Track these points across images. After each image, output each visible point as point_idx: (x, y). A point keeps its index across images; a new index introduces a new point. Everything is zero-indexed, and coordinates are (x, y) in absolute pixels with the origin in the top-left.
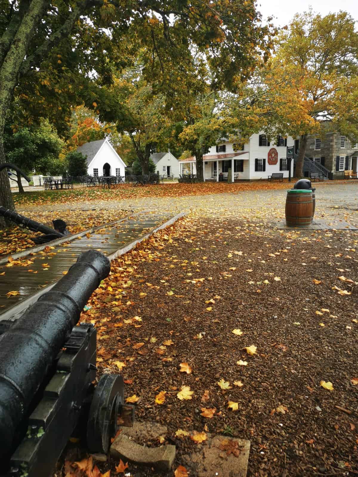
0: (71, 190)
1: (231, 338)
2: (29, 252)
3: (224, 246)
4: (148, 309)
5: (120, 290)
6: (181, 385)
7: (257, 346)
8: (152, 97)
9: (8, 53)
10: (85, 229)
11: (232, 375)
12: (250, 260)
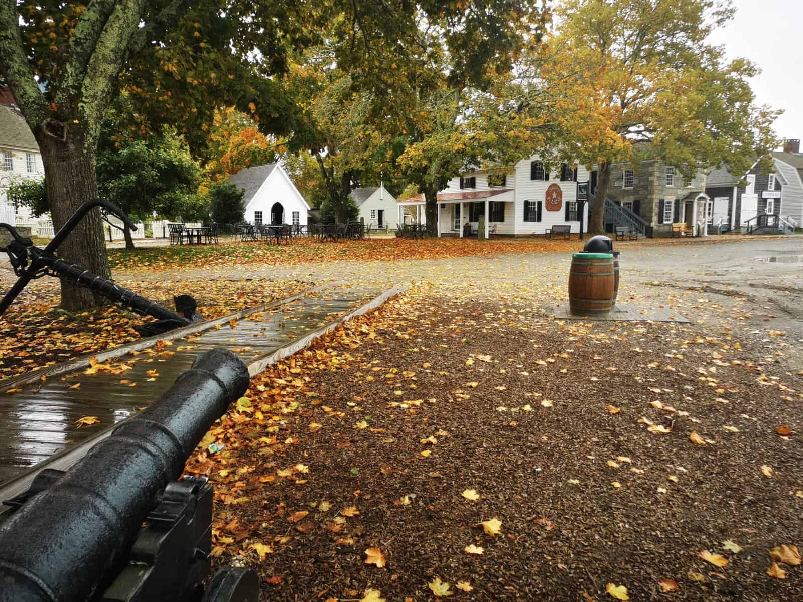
0: (214, 246)
1: (459, 505)
2: (126, 350)
3: (461, 345)
4: (322, 452)
5: (276, 418)
6: (365, 587)
7: (503, 521)
8: (350, 95)
9: (111, 17)
10: (229, 312)
11: (455, 572)
12: (503, 371)
